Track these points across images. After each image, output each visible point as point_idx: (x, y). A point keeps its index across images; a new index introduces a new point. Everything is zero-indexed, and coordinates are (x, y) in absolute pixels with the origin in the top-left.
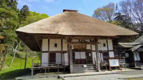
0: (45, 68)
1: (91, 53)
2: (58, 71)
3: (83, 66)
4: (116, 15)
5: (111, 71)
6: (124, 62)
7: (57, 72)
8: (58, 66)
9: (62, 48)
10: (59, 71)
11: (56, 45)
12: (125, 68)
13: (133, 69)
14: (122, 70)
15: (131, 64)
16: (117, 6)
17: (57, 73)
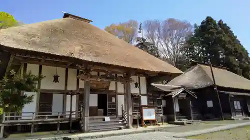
0: (32, 122)
1: (115, 96)
2: (58, 129)
3: (104, 120)
4: (138, 40)
5: (146, 126)
6: (161, 113)
7: (56, 130)
8: (59, 118)
9: (66, 85)
10: (60, 129)
11: (56, 79)
12: (162, 122)
13: (170, 123)
14: (159, 125)
15: (169, 116)
16: (140, 26)
17: (56, 132)
